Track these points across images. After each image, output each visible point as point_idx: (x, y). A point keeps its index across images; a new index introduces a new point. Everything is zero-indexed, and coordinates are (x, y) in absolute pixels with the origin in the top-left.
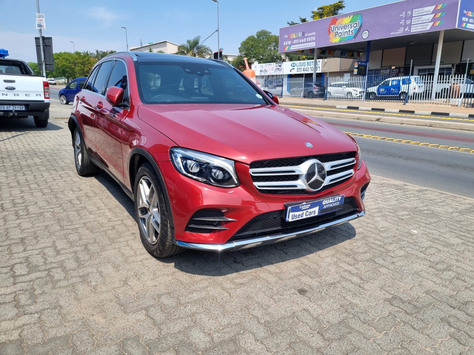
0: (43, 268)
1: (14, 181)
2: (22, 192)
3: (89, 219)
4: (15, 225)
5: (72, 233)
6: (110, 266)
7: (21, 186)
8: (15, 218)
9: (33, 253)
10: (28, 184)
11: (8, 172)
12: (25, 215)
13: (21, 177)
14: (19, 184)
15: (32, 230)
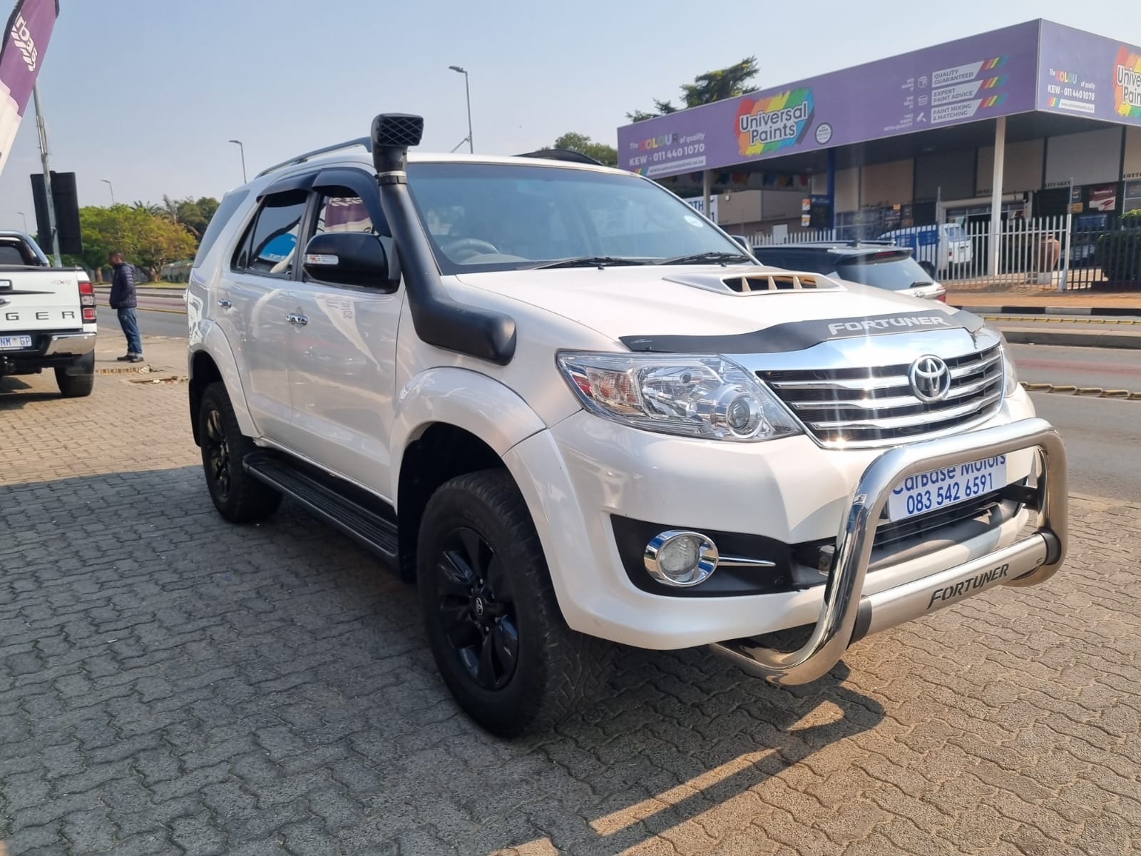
0: (256, 826)
1: (68, 556)
2: (102, 585)
3: (318, 657)
4: (123, 690)
5: (290, 705)
6: (447, 807)
7: (91, 569)
8: (112, 667)
9: (210, 779)
10: (106, 559)
11: (40, 527)
12: (138, 657)
13: (81, 542)
14: (84, 562)
15: (177, 703)
